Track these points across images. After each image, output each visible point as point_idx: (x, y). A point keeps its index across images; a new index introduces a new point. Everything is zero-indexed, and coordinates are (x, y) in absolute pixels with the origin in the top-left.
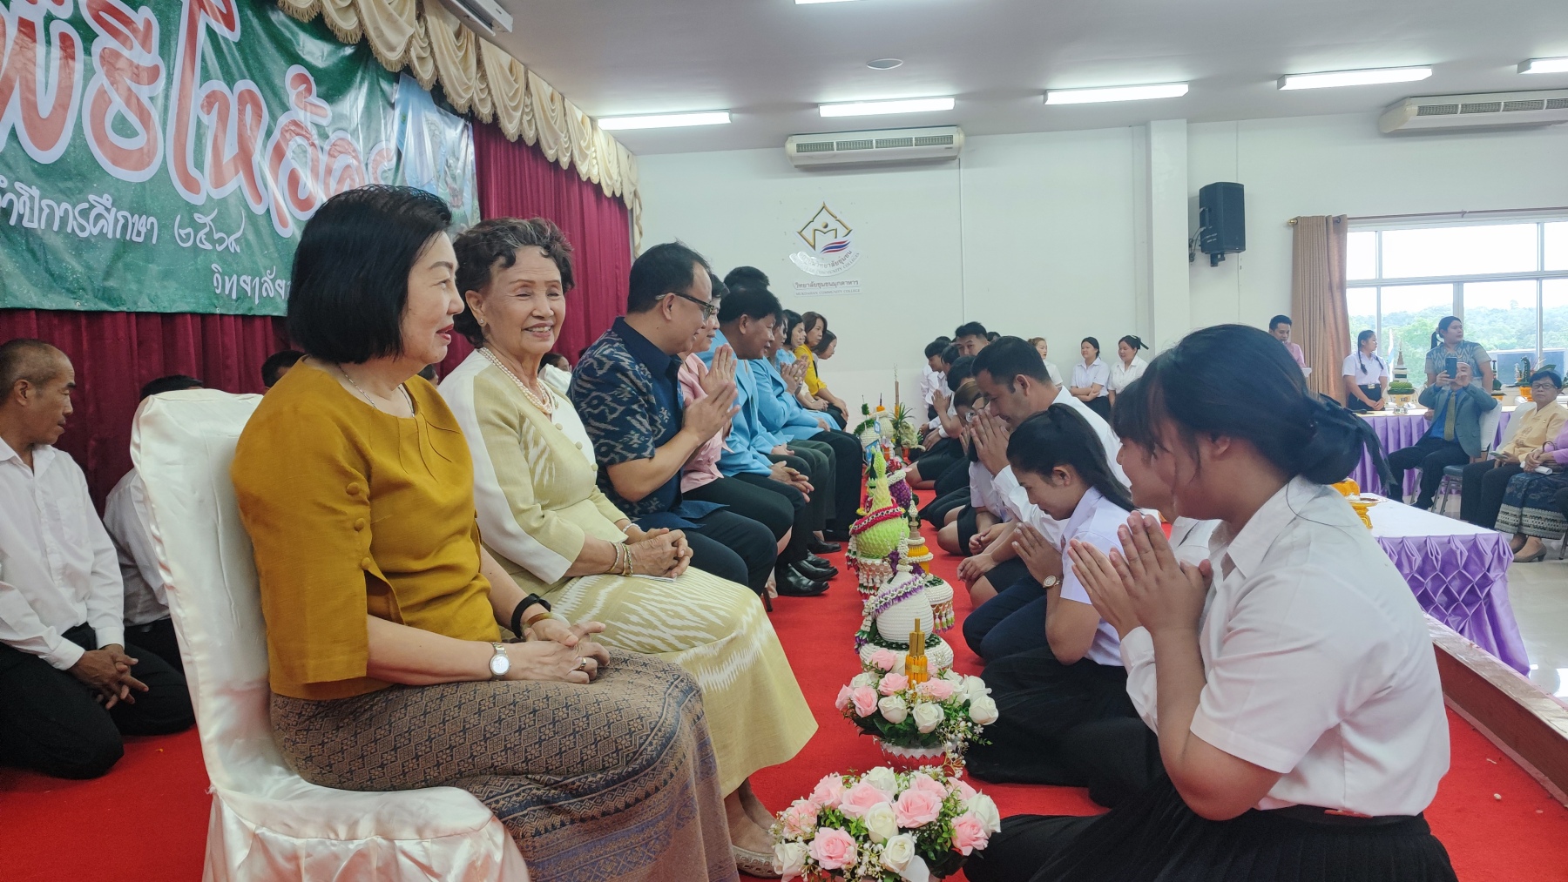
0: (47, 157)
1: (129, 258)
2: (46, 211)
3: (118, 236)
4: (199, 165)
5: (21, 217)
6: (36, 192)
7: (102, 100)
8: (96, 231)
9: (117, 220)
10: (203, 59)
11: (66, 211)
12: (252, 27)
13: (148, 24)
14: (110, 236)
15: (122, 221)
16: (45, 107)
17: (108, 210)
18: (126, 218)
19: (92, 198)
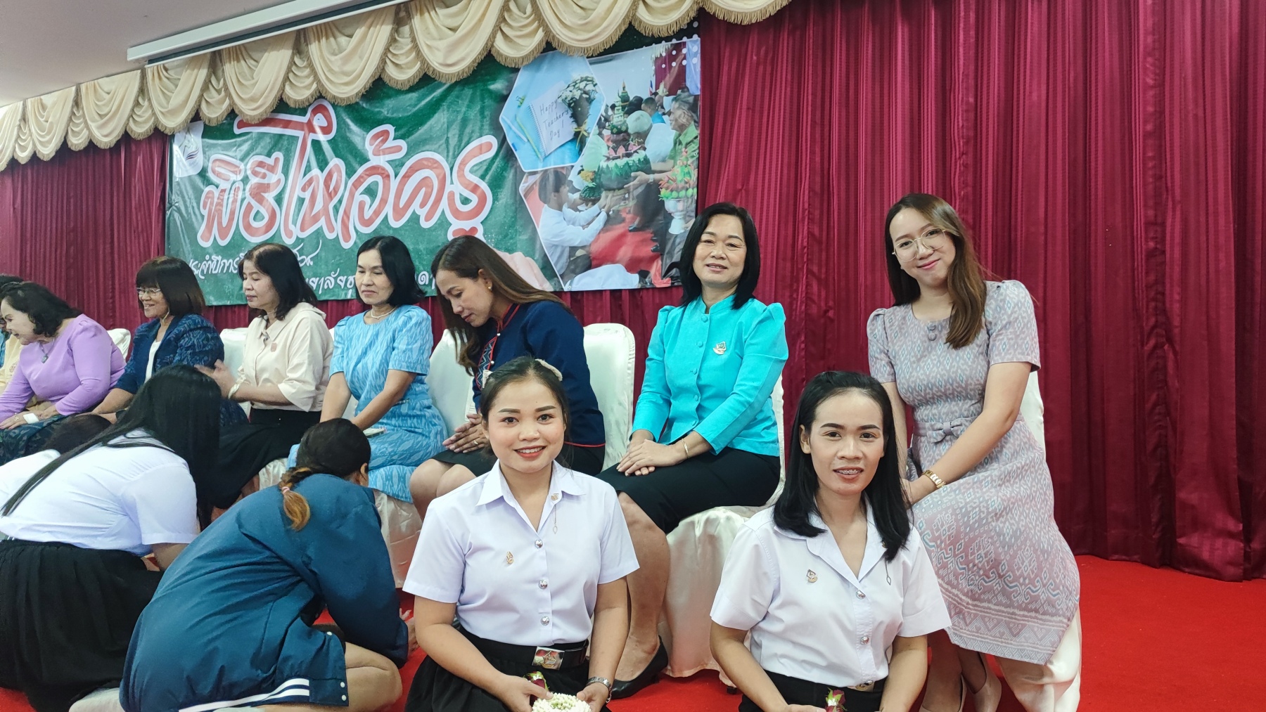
0: (223, 243)
2: (222, 265)
4: (295, 223)
5: (212, 270)
6: (220, 258)
7: (250, 207)
10: (308, 161)
11: (231, 264)
12: (345, 123)
13: (277, 160)
16: (225, 223)
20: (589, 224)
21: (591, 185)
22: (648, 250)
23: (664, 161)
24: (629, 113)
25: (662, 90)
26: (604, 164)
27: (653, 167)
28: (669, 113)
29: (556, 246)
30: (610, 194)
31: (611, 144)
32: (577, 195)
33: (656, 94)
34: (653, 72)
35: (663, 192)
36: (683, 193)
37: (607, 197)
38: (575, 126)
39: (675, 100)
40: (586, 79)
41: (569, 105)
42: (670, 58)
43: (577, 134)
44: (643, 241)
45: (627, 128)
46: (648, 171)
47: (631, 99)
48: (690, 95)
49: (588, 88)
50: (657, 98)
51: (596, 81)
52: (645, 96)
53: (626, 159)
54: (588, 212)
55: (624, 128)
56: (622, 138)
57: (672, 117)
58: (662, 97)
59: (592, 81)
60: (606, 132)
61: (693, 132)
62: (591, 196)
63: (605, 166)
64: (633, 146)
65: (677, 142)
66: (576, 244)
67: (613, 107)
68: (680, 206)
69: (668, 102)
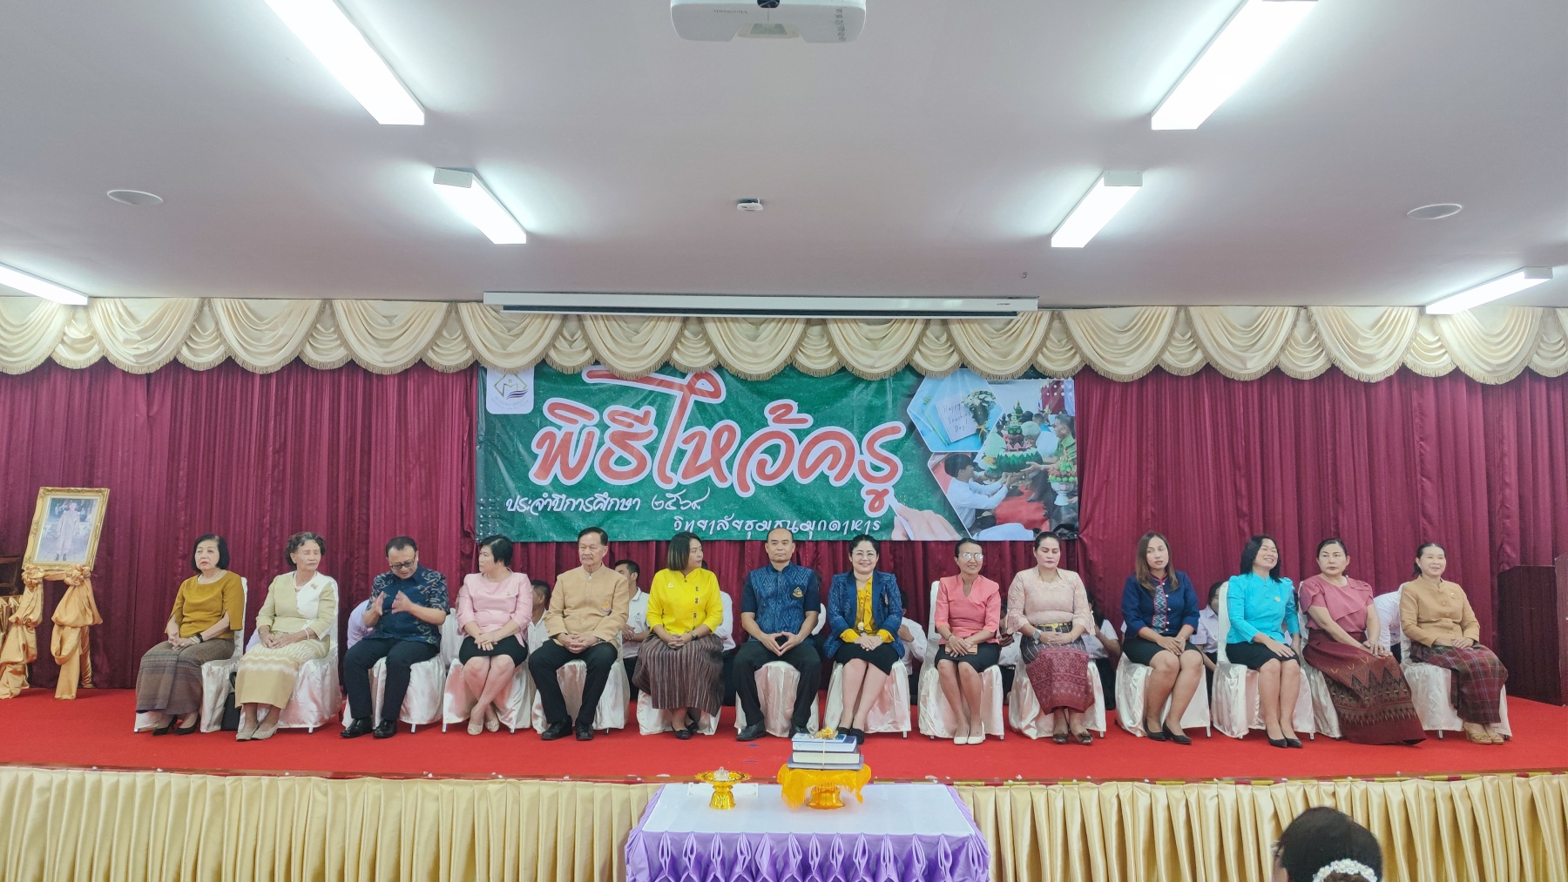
0: (570, 482)
1: (617, 518)
2: (568, 503)
3: (609, 509)
4: (674, 470)
5: (552, 507)
6: (564, 496)
7: (609, 453)
8: (596, 509)
9: (609, 502)
11: (580, 503)
13: (647, 414)
14: (604, 510)
15: (612, 503)
16: (573, 462)
17: (605, 499)
18: (615, 502)
19: (596, 495)
20: (993, 494)
21: (994, 467)
22: (1040, 515)
23: (1051, 456)
24: (1023, 421)
25: (1047, 410)
26: (1003, 453)
27: (1044, 460)
28: (1054, 426)
29: (962, 508)
30: (1010, 474)
31: (1008, 440)
32: (981, 474)
33: (1043, 412)
34: (1040, 397)
35: (1050, 476)
36: (1065, 479)
37: (1007, 476)
38: (977, 424)
39: (1058, 417)
40: (986, 393)
41: (971, 409)
42: (1052, 390)
43: (978, 430)
44: (1038, 509)
45: (1021, 432)
46: (1040, 461)
47: (1024, 412)
48: (1068, 416)
49: (986, 399)
50: (1043, 415)
51: (995, 395)
52: (1035, 411)
53: (1021, 453)
54: (992, 485)
55: (1018, 431)
56: (1017, 438)
57: (1056, 429)
58: (1047, 414)
59: (991, 395)
60: (1004, 432)
61: (1071, 440)
62: (994, 475)
63: (1004, 455)
64: (1027, 444)
65: (1060, 445)
66: (982, 507)
67: (1010, 416)
68: (1063, 487)
69: (1052, 418)
